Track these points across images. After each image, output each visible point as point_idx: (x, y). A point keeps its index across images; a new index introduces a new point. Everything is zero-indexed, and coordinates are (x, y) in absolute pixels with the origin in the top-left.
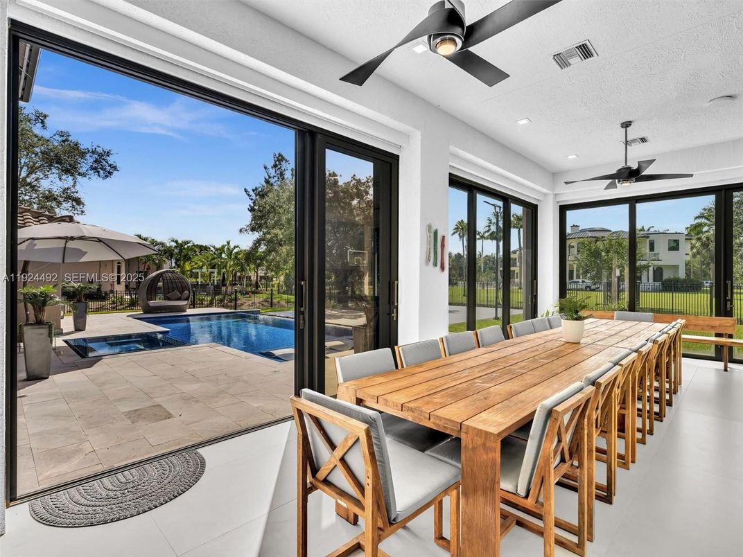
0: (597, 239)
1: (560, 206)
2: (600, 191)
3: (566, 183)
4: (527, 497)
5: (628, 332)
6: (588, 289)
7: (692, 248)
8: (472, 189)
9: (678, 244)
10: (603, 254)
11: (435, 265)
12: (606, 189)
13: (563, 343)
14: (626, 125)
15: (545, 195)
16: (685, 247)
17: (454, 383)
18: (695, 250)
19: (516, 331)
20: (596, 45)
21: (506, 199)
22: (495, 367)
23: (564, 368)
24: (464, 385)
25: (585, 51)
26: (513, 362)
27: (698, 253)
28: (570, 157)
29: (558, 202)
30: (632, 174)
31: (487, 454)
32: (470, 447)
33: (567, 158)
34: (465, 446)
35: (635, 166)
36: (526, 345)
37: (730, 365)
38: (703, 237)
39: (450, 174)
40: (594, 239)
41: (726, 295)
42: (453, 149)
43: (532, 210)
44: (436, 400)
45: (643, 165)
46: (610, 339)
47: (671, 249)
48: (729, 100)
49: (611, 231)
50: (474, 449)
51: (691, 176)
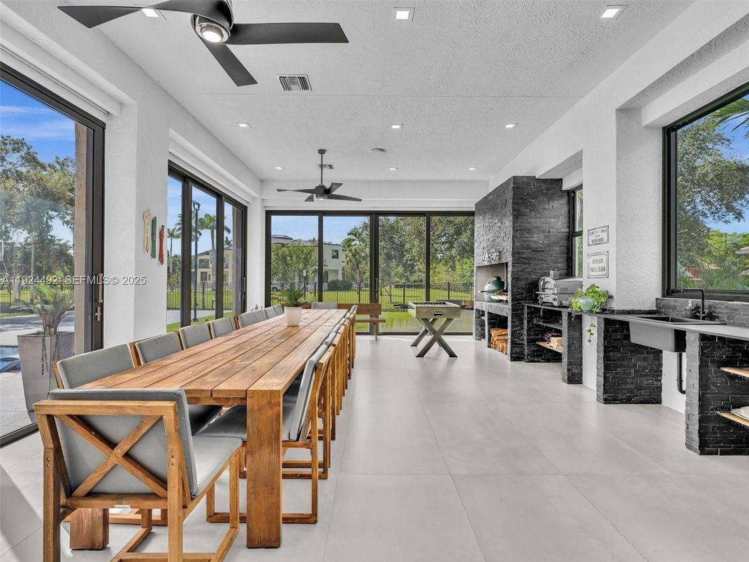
0: (283, 245)
1: (266, 211)
2: (300, 203)
3: (279, 190)
4: (298, 440)
5: (326, 317)
6: (275, 290)
7: (346, 257)
8: (187, 179)
9: (338, 254)
10: (288, 258)
11: (153, 256)
12: (306, 201)
13: (286, 327)
14: (322, 152)
15: (254, 198)
16: (342, 255)
17: (216, 366)
18: (348, 259)
19: (242, 322)
20: (312, 81)
21: (220, 197)
22: (243, 349)
23: (298, 343)
24: (226, 366)
25: (304, 83)
26: (256, 344)
27: (350, 261)
28: (277, 168)
29: (265, 207)
30: (326, 192)
31: (272, 409)
32: (256, 409)
33: (275, 168)
34: (251, 410)
35: (328, 186)
36: (258, 332)
37: (379, 337)
38: (353, 248)
39: (169, 160)
40: (280, 245)
41: (375, 288)
42: (173, 133)
43: (242, 212)
44: (210, 380)
45: (334, 187)
46: (317, 322)
47: (333, 257)
48: (381, 152)
49: (292, 239)
50: (260, 409)
51: (360, 200)
